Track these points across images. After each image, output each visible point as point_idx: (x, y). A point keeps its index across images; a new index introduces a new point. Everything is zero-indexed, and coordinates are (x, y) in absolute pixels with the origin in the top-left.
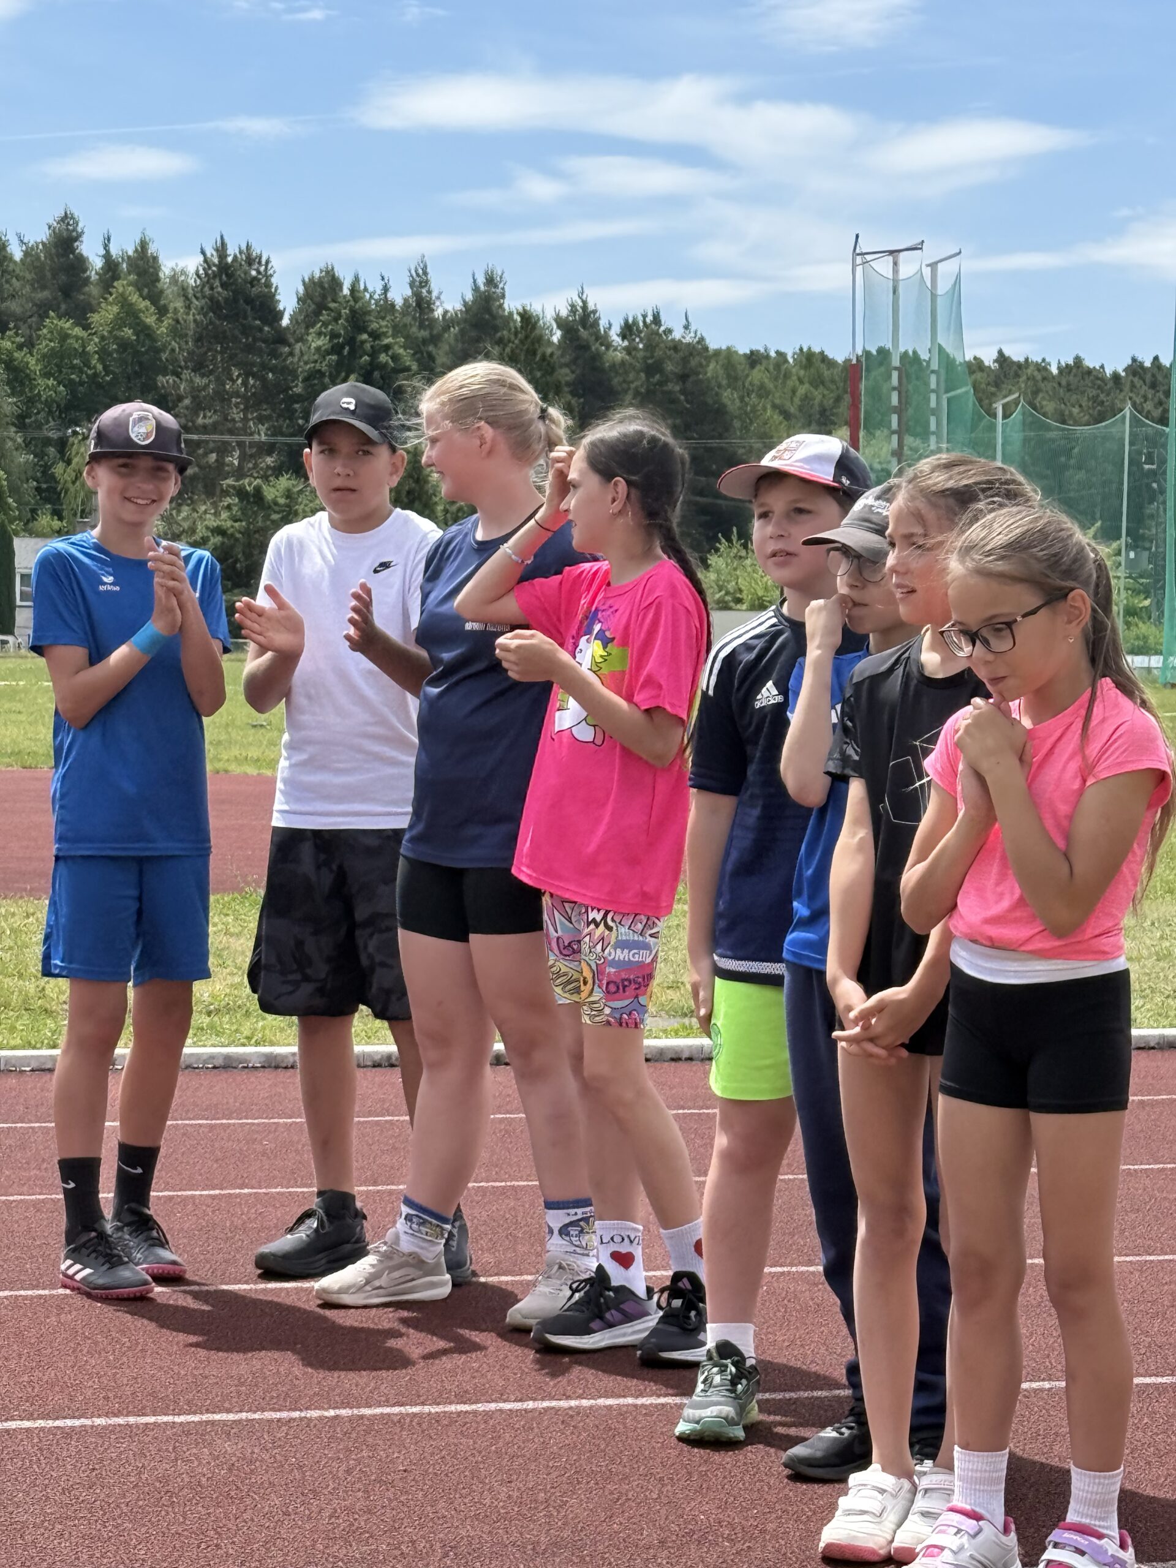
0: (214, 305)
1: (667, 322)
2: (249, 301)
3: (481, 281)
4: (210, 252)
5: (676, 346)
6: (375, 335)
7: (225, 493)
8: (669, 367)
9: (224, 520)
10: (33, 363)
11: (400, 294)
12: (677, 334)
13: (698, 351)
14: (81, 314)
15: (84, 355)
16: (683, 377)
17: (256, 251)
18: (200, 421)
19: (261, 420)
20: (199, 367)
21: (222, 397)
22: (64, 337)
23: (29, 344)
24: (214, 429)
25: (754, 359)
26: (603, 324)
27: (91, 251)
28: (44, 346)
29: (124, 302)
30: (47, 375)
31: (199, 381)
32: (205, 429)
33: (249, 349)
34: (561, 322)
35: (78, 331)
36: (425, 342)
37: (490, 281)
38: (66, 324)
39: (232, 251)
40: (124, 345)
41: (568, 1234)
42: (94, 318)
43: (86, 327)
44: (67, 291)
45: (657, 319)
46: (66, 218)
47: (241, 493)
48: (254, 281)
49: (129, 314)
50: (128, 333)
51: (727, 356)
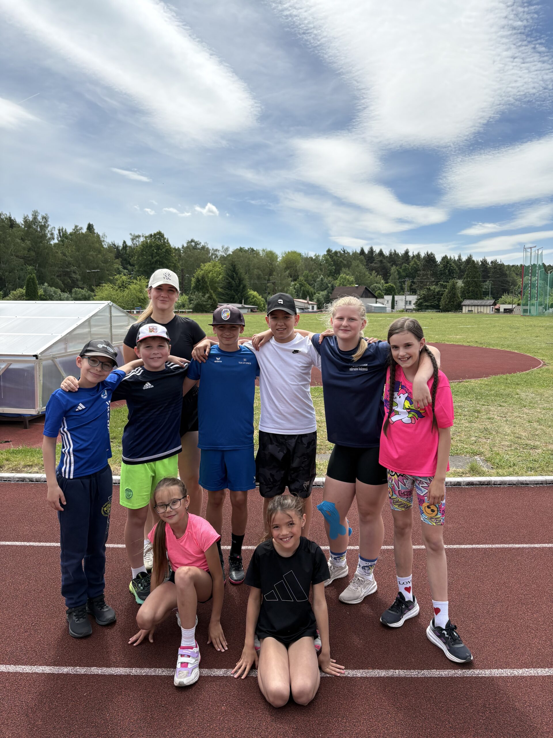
0: (426, 261)
1: (498, 261)
2: (431, 260)
3: (469, 256)
4: (426, 253)
5: (499, 265)
6: (450, 264)
7: (425, 288)
8: (498, 268)
9: (424, 293)
10: (401, 271)
11: (457, 258)
12: (499, 263)
13: (502, 265)
14: (408, 264)
15: (409, 269)
16: (500, 269)
17: (433, 253)
18: (424, 278)
19: (433, 277)
20: (424, 270)
21: (427, 274)
22: (406, 266)
23: (401, 268)
24: (426, 279)
25: (513, 266)
26: (488, 262)
27: (411, 254)
28: (403, 268)
29: (415, 261)
30: (403, 272)
31: (423, 272)
32: (424, 279)
33: (431, 267)
34: (481, 262)
35: (408, 266)
36: (460, 265)
37: (470, 256)
38: (406, 265)
39: (429, 253)
40: (415, 267)
41: (365, 569)
42: (410, 264)
43: (409, 265)
44: (407, 260)
45: (496, 261)
46: (407, 250)
47: (427, 288)
48: (432, 257)
49: (416, 263)
50: (415, 265)
51: (508, 266)
